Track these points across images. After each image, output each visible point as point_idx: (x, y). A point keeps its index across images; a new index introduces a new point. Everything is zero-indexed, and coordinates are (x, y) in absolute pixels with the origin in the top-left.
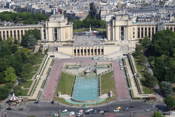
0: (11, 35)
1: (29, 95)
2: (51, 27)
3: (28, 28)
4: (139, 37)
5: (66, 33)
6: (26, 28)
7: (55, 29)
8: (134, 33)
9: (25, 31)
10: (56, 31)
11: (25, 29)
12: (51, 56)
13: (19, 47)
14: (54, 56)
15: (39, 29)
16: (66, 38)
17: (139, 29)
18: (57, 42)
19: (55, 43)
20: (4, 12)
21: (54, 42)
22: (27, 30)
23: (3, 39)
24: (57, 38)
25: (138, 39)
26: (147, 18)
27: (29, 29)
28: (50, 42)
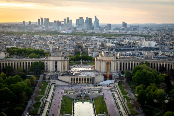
0: (21, 66)
1: (40, 114)
2: (53, 61)
3: (34, 60)
4: (121, 69)
5: (64, 65)
6: (32, 60)
7: (55, 61)
8: (117, 67)
9: (32, 63)
10: (56, 63)
11: (32, 62)
12: (53, 83)
13: (27, 76)
14: (55, 83)
15: (43, 62)
16: (64, 69)
17: (121, 63)
18: (57, 72)
19: (56, 73)
20: (11, 47)
21: (54, 72)
22: (33, 62)
23: (14, 69)
24: (57, 69)
25: (120, 71)
26: (125, 55)
27: (34, 62)
28: (51, 72)
